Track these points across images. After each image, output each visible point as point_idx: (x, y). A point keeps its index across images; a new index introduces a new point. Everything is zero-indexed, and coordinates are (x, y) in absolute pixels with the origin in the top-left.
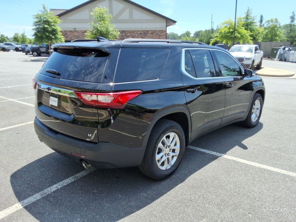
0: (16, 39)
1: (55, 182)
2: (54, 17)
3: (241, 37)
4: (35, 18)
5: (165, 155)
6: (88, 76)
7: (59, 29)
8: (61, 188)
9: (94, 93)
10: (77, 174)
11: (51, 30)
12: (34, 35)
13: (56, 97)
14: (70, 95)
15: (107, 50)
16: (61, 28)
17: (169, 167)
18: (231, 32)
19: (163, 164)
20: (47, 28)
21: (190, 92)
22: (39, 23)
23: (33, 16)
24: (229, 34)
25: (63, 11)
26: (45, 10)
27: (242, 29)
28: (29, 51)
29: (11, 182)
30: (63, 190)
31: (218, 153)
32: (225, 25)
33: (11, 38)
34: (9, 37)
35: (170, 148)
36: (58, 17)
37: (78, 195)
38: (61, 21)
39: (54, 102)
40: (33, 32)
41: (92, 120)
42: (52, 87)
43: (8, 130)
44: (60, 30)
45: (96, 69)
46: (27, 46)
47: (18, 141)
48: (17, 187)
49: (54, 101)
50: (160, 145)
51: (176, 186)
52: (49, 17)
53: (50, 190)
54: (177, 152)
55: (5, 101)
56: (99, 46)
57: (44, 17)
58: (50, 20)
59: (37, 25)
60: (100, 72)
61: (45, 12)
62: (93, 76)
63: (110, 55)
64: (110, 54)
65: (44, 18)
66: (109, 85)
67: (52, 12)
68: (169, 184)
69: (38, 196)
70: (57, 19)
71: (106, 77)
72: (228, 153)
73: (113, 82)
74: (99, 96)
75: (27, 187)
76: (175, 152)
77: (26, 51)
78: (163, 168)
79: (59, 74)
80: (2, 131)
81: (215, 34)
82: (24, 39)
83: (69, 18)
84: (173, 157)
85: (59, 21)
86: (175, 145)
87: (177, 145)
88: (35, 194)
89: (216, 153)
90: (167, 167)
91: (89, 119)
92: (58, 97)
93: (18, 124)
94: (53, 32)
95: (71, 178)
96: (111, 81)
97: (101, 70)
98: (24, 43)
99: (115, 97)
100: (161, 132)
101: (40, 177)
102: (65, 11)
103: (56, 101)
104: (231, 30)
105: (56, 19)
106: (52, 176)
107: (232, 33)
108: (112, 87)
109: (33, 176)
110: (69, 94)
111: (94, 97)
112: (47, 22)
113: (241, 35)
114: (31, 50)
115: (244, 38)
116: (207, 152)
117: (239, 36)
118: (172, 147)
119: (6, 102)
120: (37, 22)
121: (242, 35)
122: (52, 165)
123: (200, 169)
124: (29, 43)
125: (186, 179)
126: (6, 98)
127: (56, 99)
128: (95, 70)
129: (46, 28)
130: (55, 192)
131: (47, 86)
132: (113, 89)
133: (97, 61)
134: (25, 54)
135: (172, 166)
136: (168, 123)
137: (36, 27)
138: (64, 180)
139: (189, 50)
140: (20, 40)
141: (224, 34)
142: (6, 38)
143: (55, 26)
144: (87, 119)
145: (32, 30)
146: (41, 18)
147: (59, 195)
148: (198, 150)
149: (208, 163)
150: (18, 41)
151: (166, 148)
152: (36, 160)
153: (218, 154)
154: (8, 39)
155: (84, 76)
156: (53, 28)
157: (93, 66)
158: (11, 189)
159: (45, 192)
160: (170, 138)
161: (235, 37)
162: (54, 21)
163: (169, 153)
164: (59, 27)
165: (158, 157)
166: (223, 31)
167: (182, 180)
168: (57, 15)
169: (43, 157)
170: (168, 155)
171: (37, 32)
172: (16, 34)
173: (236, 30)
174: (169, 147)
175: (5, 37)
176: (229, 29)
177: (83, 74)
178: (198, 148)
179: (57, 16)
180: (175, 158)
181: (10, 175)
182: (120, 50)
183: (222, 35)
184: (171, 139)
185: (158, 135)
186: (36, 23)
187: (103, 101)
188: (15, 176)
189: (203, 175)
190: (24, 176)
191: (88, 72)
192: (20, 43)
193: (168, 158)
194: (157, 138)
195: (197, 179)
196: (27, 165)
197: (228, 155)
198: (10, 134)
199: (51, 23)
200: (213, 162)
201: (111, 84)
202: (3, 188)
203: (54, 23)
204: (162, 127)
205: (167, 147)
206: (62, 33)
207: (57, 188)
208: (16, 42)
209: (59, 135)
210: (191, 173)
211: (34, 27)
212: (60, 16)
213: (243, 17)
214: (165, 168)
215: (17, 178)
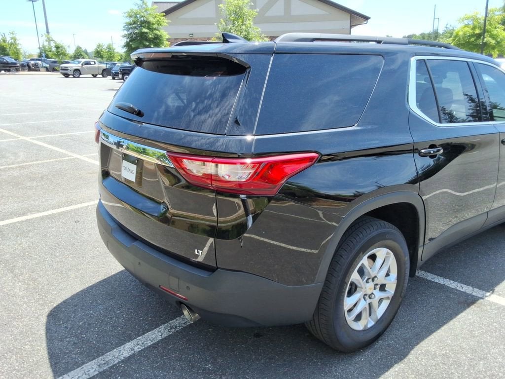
0: (98, 54)
1: (130, 334)
2: (158, 14)
3: (496, 45)
4: (126, 17)
5: (364, 298)
6: (201, 115)
7: (165, 36)
8: (139, 352)
9: (210, 159)
10: (175, 320)
11: (153, 37)
12: (125, 46)
13: (133, 162)
14: (163, 161)
15: (243, 59)
16: (169, 34)
17: (371, 324)
18: (477, 34)
19: (358, 318)
20: (147, 33)
21: (426, 156)
22: (134, 25)
23: (125, 13)
24: (473, 39)
25: (172, 5)
26: (143, 2)
27: (497, 29)
28: (118, 73)
29: (46, 327)
30: (144, 357)
31: (476, 290)
32: (466, 22)
33: (92, 52)
34: (89, 51)
35: (375, 282)
36: (165, 14)
37: (172, 374)
38: (169, 21)
39: (129, 173)
40: (124, 41)
41: (204, 222)
42: (124, 140)
43: (62, 215)
44: (168, 37)
45: (216, 103)
46: (115, 64)
47: (76, 236)
48: (56, 342)
49: (129, 170)
50: (355, 276)
51: (387, 371)
52: (150, 14)
53: (118, 354)
54: (391, 289)
55: (67, 158)
56: (226, 50)
57: (142, 14)
58: (151, 19)
59: (130, 29)
60: (225, 109)
61: (144, 6)
62: (212, 117)
63: (248, 71)
64: (250, 67)
65: (142, 17)
66: (245, 140)
67: (155, 6)
68: (370, 363)
69: (93, 368)
70: (163, 17)
71: (236, 122)
72: (497, 289)
73: (254, 133)
74: (219, 165)
75: (74, 343)
76: (386, 291)
77: (113, 73)
78: (359, 326)
79: (139, 114)
80: (50, 215)
81: (440, 40)
82: (111, 54)
83: (183, 17)
84: (381, 300)
85: (165, 21)
86: (388, 275)
87: (391, 274)
88: (87, 363)
89: (471, 288)
90: (367, 324)
91: (198, 219)
92: (137, 162)
93: (81, 202)
94: (155, 41)
95: (162, 328)
96: (250, 131)
97: (226, 105)
98: (111, 60)
99: (257, 170)
100: (357, 248)
101: (102, 320)
102: (175, 4)
103: (132, 172)
104: (477, 31)
105: (160, 19)
106: (125, 321)
107: (479, 36)
108: (249, 145)
109: (91, 317)
110: (158, 158)
111: (210, 168)
112: (147, 24)
113: (497, 41)
114: (121, 71)
115: (501, 46)
116: (450, 286)
117: (493, 42)
118: (381, 279)
119: (68, 160)
120: (130, 24)
121: (499, 40)
122: (129, 294)
123: (439, 328)
124: (119, 60)
125: (409, 352)
126: (70, 154)
127: (134, 167)
128: (216, 105)
129: (144, 33)
130: (127, 360)
131: (116, 139)
132: (253, 150)
133: (220, 86)
134: (110, 77)
135: (378, 322)
136: (375, 227)
137: (129, 32)
138: (148, 331)
139: (424, 60)
140: (105, 55)
141: (463, 38)
142: (84, 52)
143: (159, 31)
144: (194, 218)
145: (122, 38)
146: (137, 17)
147: (134, 369)
148: (429, 279)
149: (457, 314)
150: (102, 57)
151: (367, 282)
152: (101, 280)
153: (476, 292)
154: (86, 53)
155: (194, 116)
156: (156, 34)
157: (211, 95)
158: (44, 344)
159: (107, 360)
160: (378, 259)
161: (485, 44)
162: (158, 21)
163: (372, 293)
164: (166, 32)
165: (348, 302)
166: (461, 33)
167: (401, 355)
168: (164, 12)
169: (114, 275)
170: (370, 298)
171: (130, 41)
172: (99, 46)
173: (488, 32)
174: (373, 280)
175: (83, 50)
176: (474, 28)
177: (193, 111)
178: (429, 274)
179: (162, 13)
180: (385, 304)
181: (47, 311)
182: (272, 58)
183: (459, 40)
184: (379, 261)
185: (351, 256)
186: (129, 26)
187: (229, 176)
188: (57, 315)
189: (448, 345)
190: (74, 317)
191: (201, 107)
192: (105, 60)
193: (370, 305)
194: (348, 260)
195: (435, 354)
196: (82, 291)
197: (499, 295)
198: (63, 223)
199: (153, 24)
200: (468, 310)
201: (249, 138)
202: (30, 341)
203: (158, 25)
204: (361, 236)
205: (370, 280)
206: (170, 43)
207: (133, 352)
208: (100, 59)
209: (136, 244)
210: (419, 338)
211: (126, 32)
212: (168, 12)
213: (498, 8)
214: (364, 326)
215: (59, 320)
